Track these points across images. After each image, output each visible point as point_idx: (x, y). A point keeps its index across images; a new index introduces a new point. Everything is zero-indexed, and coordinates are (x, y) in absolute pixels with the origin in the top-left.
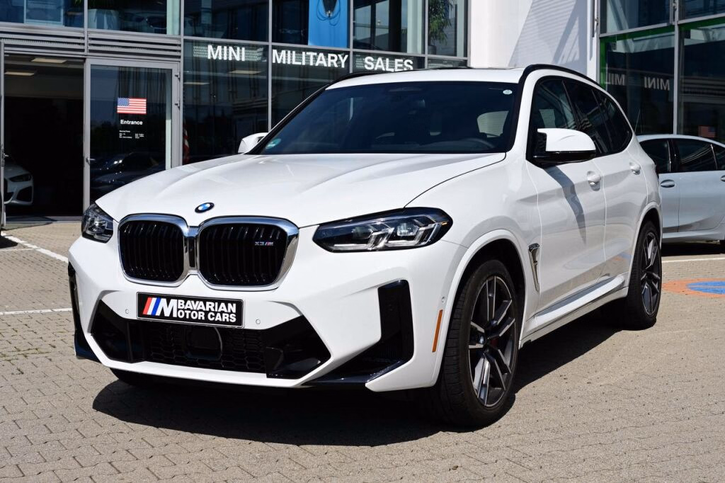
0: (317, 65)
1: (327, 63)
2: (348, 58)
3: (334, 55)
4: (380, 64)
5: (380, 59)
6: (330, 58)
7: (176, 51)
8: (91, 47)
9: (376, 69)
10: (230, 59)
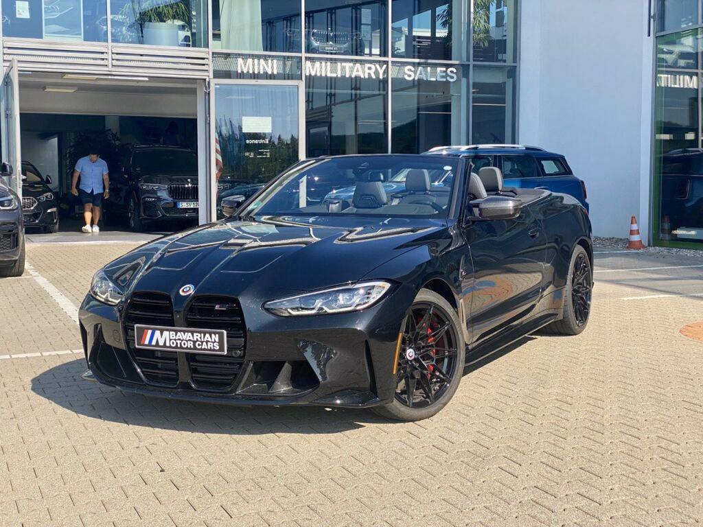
0: (353, 76)
1: (364, 74)
2: (387, 68)
3: (372, 66)
4: (421, 74)
5: (421, 68)
6: (366, 69)
7: (204, 65)
8: (115, 63)
9: (416, 79)
10: (262, 72)
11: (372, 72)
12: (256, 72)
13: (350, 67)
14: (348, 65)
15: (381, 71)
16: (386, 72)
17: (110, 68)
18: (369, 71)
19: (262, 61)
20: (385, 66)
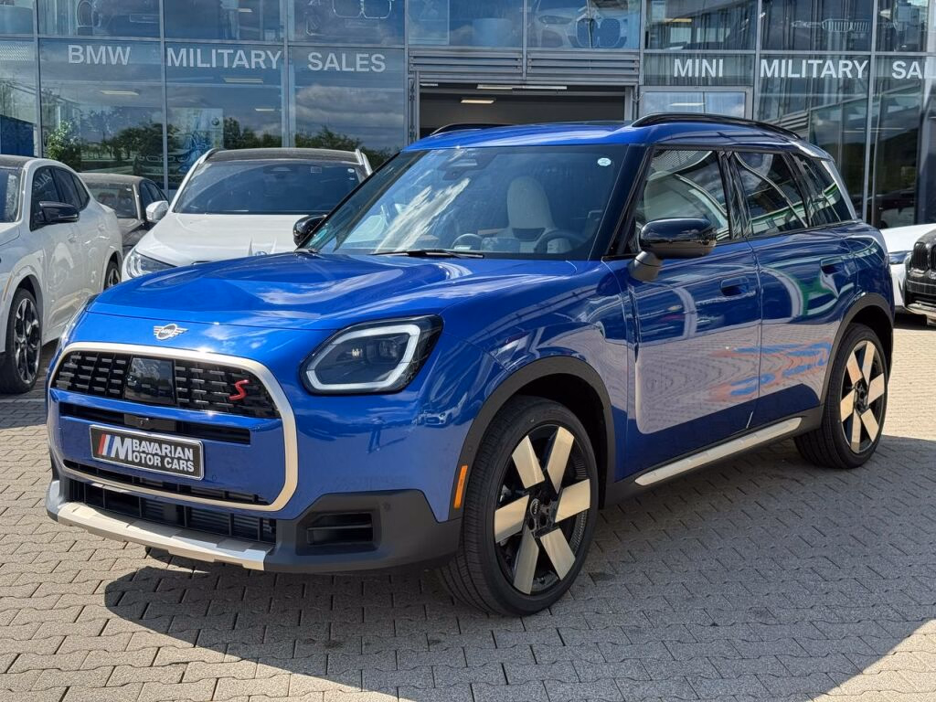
0: (822, 76)
1: (837, 73)
2: (869, 64)
3: (849, 63)
4: (915, 70)
5: (915, 64)
6: (841, 66)
7: (633, 69)
8: (531, 71)
9: (909, 77)
10: (703, 75)
11: (848, 70)
12: (697, 75)
13: (819, 65)
14: (815, 62)
15: (860, 70)
16: (868, 68)
17: (524, 77)
18: (845, 69)
19: (705, 62)
20: (866, 62)
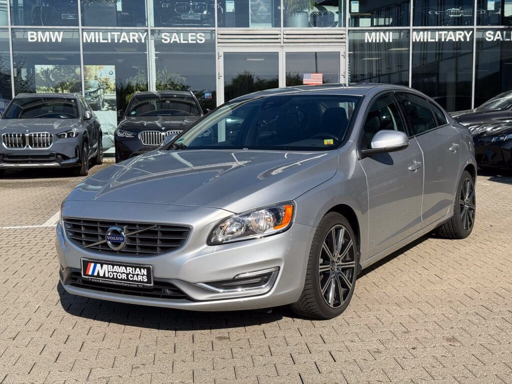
0: (447, 40)
2: (473, 33)
3: (462, 33)
4: (498, 36)
5: (499, 32)
6: (457, 34)
8: (285, 41)
9: (495, 40)
10: (381, 41)
13: (445, 34)
15: (468, 36)
16: (472, 36)
17: (282, 44)
18: (460, 36)
19: (382, 34)
